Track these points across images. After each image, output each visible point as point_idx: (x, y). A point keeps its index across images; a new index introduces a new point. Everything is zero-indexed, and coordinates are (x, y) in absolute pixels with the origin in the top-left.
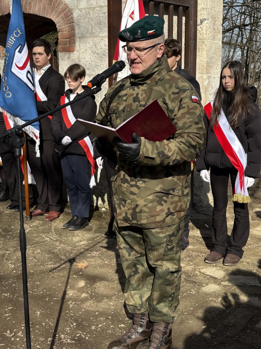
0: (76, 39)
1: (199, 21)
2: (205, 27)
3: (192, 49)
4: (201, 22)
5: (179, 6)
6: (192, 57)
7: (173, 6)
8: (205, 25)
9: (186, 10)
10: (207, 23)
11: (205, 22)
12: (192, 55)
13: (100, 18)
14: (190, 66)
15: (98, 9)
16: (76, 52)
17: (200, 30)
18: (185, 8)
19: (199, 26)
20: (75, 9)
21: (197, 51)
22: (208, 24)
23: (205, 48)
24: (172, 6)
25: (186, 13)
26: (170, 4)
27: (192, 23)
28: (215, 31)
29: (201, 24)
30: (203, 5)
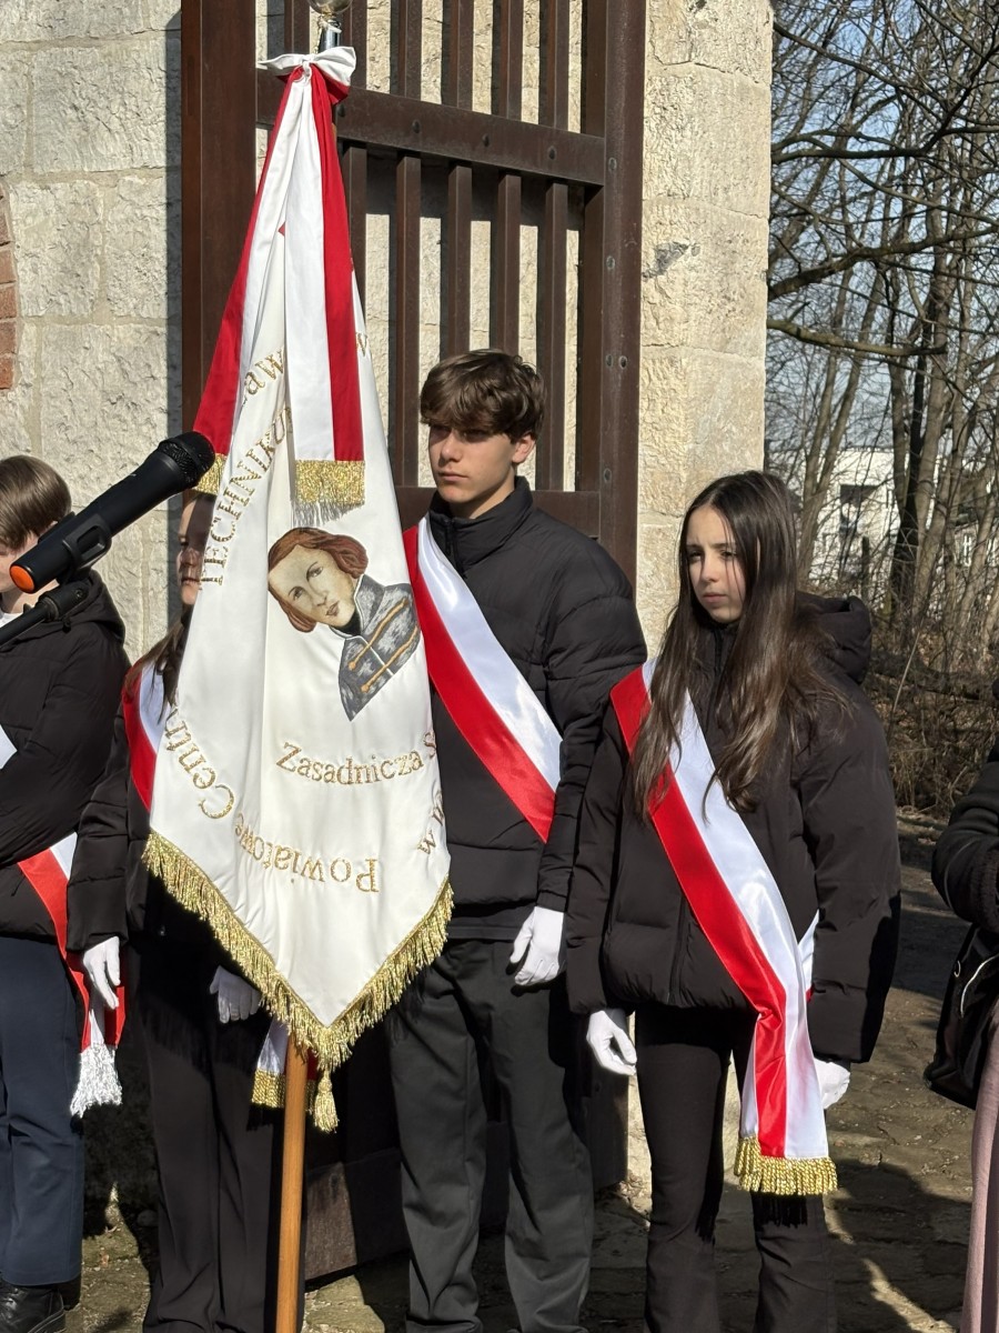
0: (22, 328)
1: (652, 253)
2: (679, 287)
3: (617, 396)
4: (663, 261)
5: (550, 181)
6: (616, 433)
7: (517, 180)
8: (680, 278)
9: (586, 202)
10: (692, 268)
11: (680, 263)
12: (616, 425)
13: (148, 228)
14: (607, 476)
15: (136, 180)
16: (18, 390)
17: (657, 298)
18: (581, 193)
19: (652, 281)
20: (19, 178)
21: (643, 403)
22: (693, 274)
23: (680, 388)
24: (511, 183)
25: (583, 214)
26: (503, 172)
27: (612, 264)
28: (729, 307)
29: (661, 272)
30: (668, 180)
